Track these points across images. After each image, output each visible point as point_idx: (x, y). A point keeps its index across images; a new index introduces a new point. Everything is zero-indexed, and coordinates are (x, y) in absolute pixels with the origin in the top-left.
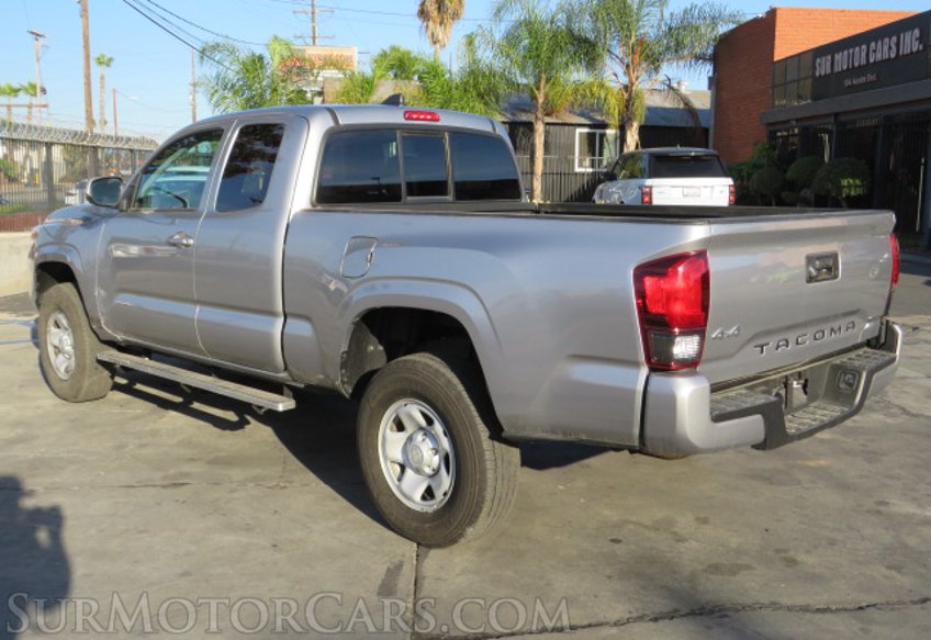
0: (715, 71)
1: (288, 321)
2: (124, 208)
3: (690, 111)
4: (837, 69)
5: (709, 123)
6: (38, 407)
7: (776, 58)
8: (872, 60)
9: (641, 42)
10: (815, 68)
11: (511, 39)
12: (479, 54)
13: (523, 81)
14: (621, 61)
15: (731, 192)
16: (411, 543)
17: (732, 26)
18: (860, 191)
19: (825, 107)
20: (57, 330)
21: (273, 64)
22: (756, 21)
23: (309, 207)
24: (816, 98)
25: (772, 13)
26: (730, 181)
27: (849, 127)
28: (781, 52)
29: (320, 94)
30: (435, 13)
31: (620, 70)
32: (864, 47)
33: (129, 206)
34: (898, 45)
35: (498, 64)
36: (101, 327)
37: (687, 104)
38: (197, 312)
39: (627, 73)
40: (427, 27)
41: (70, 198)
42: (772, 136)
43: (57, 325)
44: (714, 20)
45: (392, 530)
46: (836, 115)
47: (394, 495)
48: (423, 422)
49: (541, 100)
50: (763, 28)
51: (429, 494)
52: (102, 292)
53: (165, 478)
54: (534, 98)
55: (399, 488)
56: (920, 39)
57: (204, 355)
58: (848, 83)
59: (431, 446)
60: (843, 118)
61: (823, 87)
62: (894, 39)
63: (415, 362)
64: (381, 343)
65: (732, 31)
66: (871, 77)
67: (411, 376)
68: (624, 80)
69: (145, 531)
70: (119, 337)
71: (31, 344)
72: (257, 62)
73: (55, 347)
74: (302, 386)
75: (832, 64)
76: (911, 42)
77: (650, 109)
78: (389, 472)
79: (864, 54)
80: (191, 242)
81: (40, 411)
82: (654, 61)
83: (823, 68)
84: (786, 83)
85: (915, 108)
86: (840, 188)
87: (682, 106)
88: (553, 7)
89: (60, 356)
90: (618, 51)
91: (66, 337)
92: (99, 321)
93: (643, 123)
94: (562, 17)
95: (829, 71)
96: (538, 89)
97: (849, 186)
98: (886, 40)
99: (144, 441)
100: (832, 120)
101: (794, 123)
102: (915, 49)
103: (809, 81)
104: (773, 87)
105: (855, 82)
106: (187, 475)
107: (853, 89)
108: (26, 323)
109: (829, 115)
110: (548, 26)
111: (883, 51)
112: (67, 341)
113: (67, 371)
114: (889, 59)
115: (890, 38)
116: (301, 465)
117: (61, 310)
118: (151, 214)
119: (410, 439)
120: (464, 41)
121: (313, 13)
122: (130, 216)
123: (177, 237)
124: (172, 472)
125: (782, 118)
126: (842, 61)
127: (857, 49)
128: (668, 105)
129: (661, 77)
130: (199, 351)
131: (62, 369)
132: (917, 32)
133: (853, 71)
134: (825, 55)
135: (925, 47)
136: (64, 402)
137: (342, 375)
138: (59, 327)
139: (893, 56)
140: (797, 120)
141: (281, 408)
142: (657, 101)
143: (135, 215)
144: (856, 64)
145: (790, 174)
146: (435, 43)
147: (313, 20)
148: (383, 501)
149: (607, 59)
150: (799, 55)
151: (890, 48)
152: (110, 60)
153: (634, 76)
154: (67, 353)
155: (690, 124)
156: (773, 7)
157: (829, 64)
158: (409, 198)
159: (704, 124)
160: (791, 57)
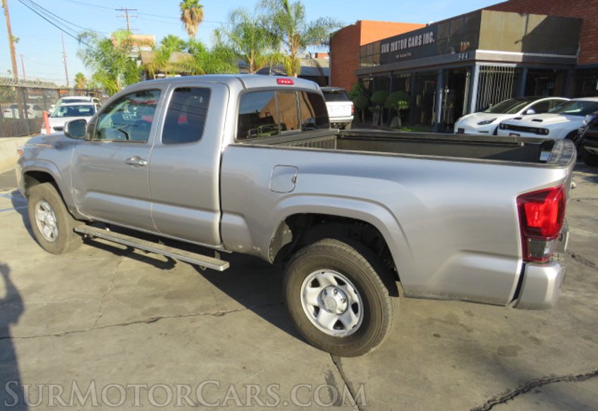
0: (331, 49)
1: (224, 215)
2: (89, 139)
3: (319, 69)
4: (393, 50)
5: (329, 74)
6: (36, 261)
7: (362, 44)
8: (409, 46)
9: (297, 36)
10: (381, 49)
11: (237, 33)
12: (222, 40)
13: (243, 53)
14: (288, 44)
15: (352, 109)
16: (325, 353)
17: (339, 29)
18: (407, 107)
19: (386, 67)
20: (43, 212)
21: (117, 43)
22: (351, 27)
23: (233, 143)
24: (381, 63)
25: (359, 23)
26: (351, 103)
27: (398, 77)
28: (363, 42)
29: (139, 58)
30: (190, 19)
31: (288, 48)
32: (406, 40)
33: (91, 137)
34: (422, 39)
35: (231, 44)
36: (76, 212)
37: (318, 65)
38: (151, 207)
39: (291, 50)
40: (186, 26)
41: (7, 113)
42: (361, 81)
43: (42, 209)
44: (331, 26)
45: (311, 345)
46: (392, 71)
47: (313, 325)
48: (335, 283)
49: (252, 63)
50: (355, 30)
51: (339, 325)
52: (76, 191)
53: (144, 314)
54: (248, 62)
55: (317, 322)
56: (433, 37)
57: (157, 232)
58: (397, 56)
59: (342, 297)
60: (395, 73)
61: (384, 58)
62: (421, 36)
63: (331, 247)
64: (290, 228)
65: (339, 31)
66: (409, 54)
67: (329, 256)
68: (290, 53)
69: (152, 366)
70: (90, 217)
71: (15, 211)
72: (109, 43)
73: (41, 221)
74: (231, 252)
75: (390, 48)
76: (428, 38)
77: (303, 68)
78: (309, 311)
79: (406, 43)
80: (145, 163)
81: (38, 264)
82: (303, 45)
83: (385, 49)
84: (366, 56)
85: (431, 69)
86: (398, 105)
87: (315, 66)
88: (256, 18)
89: (46, 227)
90: (287, 39)
91: (49, 216)
92: (75, 209)
93: (299, 74)
94: (260, 22)
95: (388, 51)
96: (250, 57)
97: (402, 105)
98: (417, 37)
99: (117, 283)
100: (390, 73)
101: (371, 75)
102: (431, 42)
103: (378, 55)
104: (360, 58)
105: (401, 56)
106: (156, 310)
107: (400, 59)
108: (6, 196)
109: (388, 72)
110: (254, 26)
111: (415, 42)
112: (51, 220)
113: (52, 236)
114: (418, 46)
115: (418, 36)
116: (224, 294)
117: (45, 201)
118: (109, 144)
119: (324, 292)
120: (214, 33)
121: (127, 17)
122: (93, 144)
123: (133, 159)
124: (146, 308)
125: (365, 72)
126: (394, 47)
127: (402, 41)
128: (309, 65)
129: (306, 52)
130: (154, 230)
131: (49, 235)
132: (432, 34)
133: (400, 51)
134: (387, 43)
135: (436, 41)
136: (52, 255)
137: (270, 251)
138: (43, 210)
139: (420, 44)
140: (373, 74)
141: (222, 269)
142: (304, 64)
143: (96, 143)
144: (402, 48)
145: (372, 99)
146: (190, 33)
147: (127, 21)
148: (305, 328)
149: (281, 43)
150: (367, 45)
151: (418, 41)
152: (18, 39)
153: (294, 51)
154: (51, 226)
155: (319, 74)
156: (359, 20)
157: (388, 48)
158: (282, 132)
159: (325, 74)
160: (376, 42)
